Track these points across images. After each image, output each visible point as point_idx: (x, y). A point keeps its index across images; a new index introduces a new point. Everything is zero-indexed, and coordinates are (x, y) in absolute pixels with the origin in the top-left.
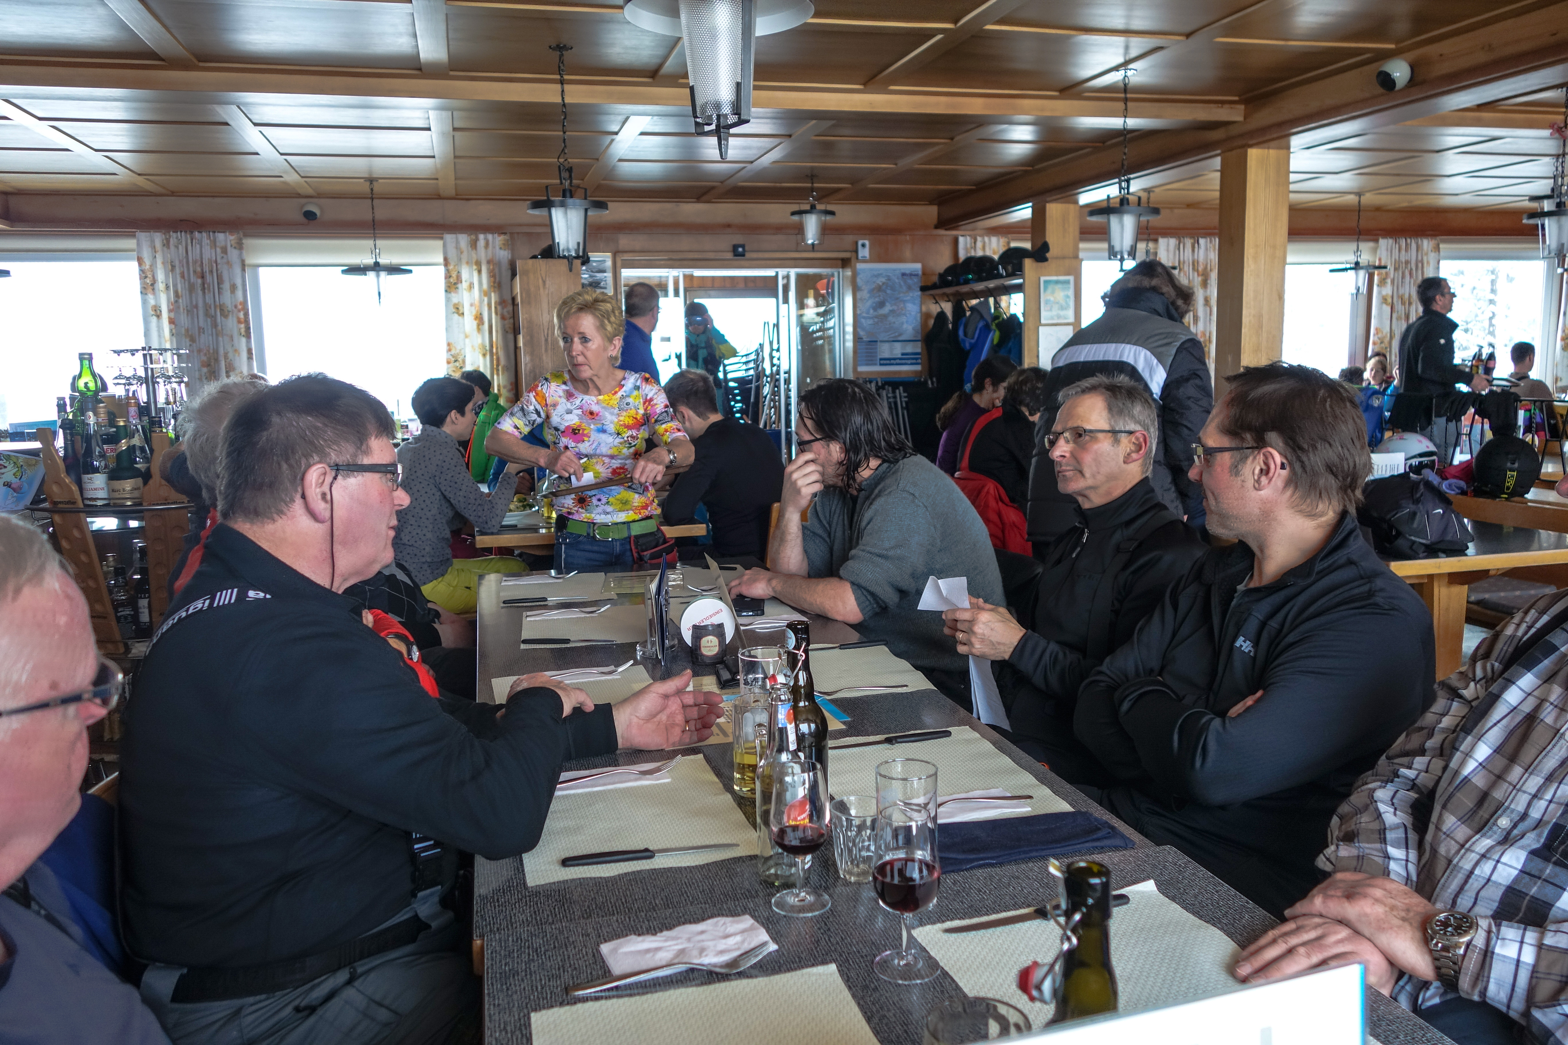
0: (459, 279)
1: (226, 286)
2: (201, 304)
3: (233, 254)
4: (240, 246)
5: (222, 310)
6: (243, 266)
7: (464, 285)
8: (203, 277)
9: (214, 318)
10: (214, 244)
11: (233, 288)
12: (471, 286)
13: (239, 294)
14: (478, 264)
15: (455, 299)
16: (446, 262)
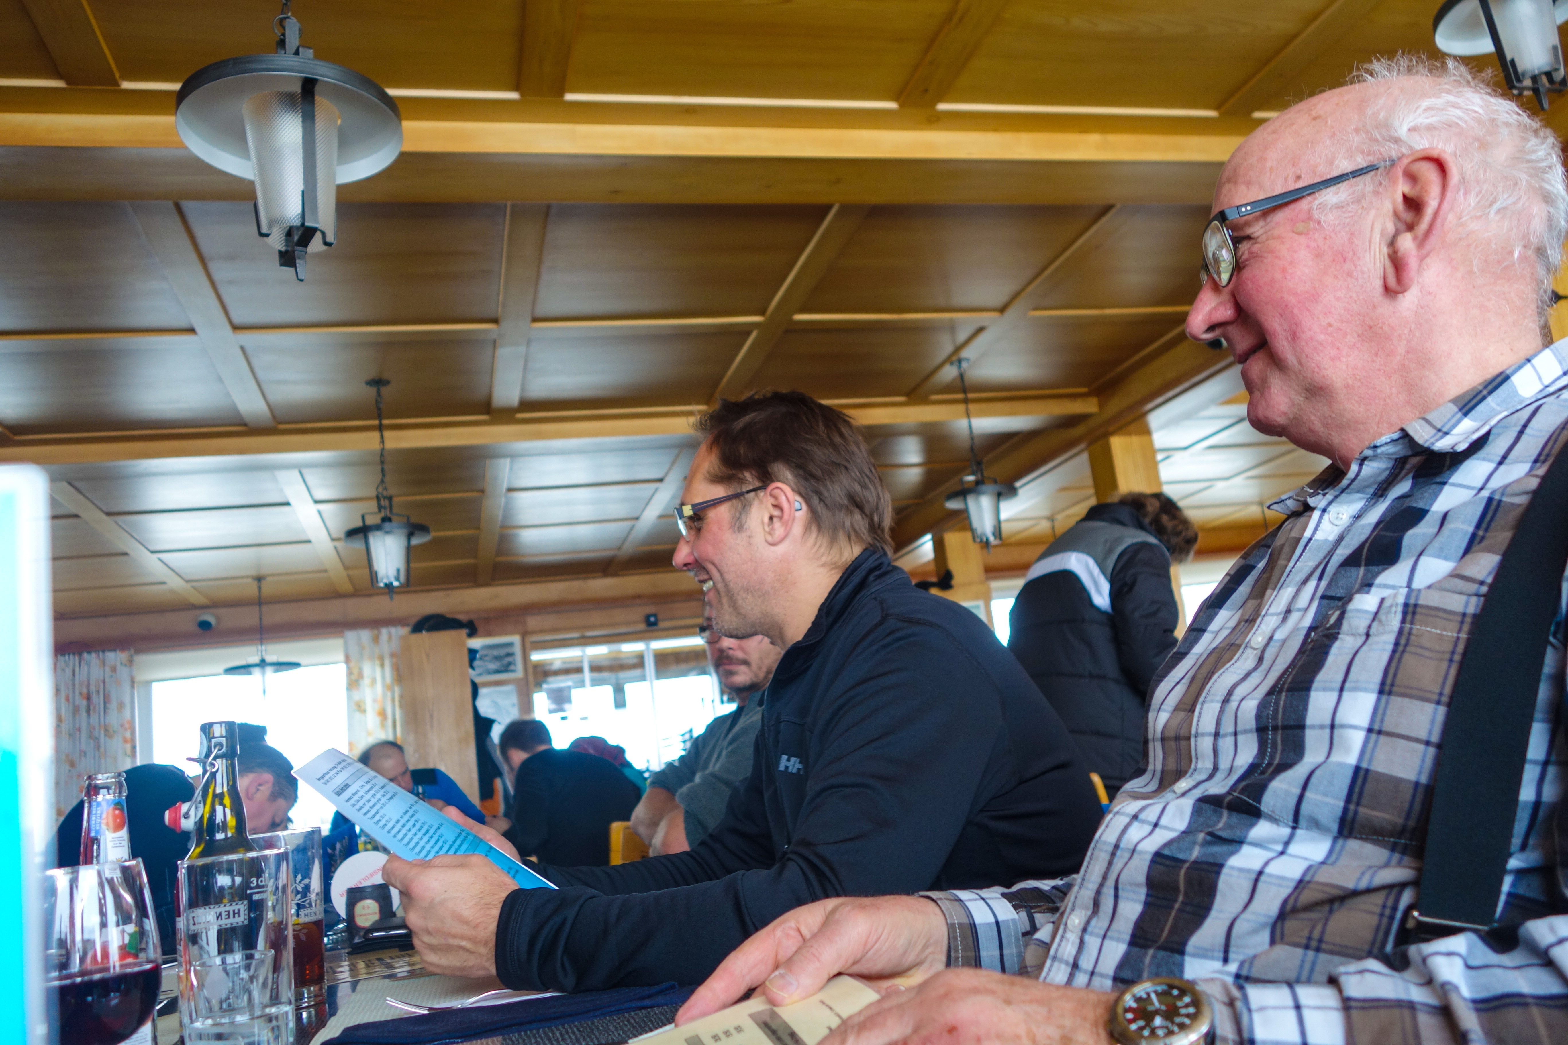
0: (361, 676)
1: (113, 705)
2: (84, 727)
3: (123, 672)
4: (131, 662)
5: (106, 730)
6: (133, 682)
7: (366, 681)
8: (88, 698)
9: (97, 740)
10: (104, 663)
11: (121, 706)
12: (373, 682)
13: (127, 713)
14: (381, 659)
15: (356, 696)
16: (347, 660)
